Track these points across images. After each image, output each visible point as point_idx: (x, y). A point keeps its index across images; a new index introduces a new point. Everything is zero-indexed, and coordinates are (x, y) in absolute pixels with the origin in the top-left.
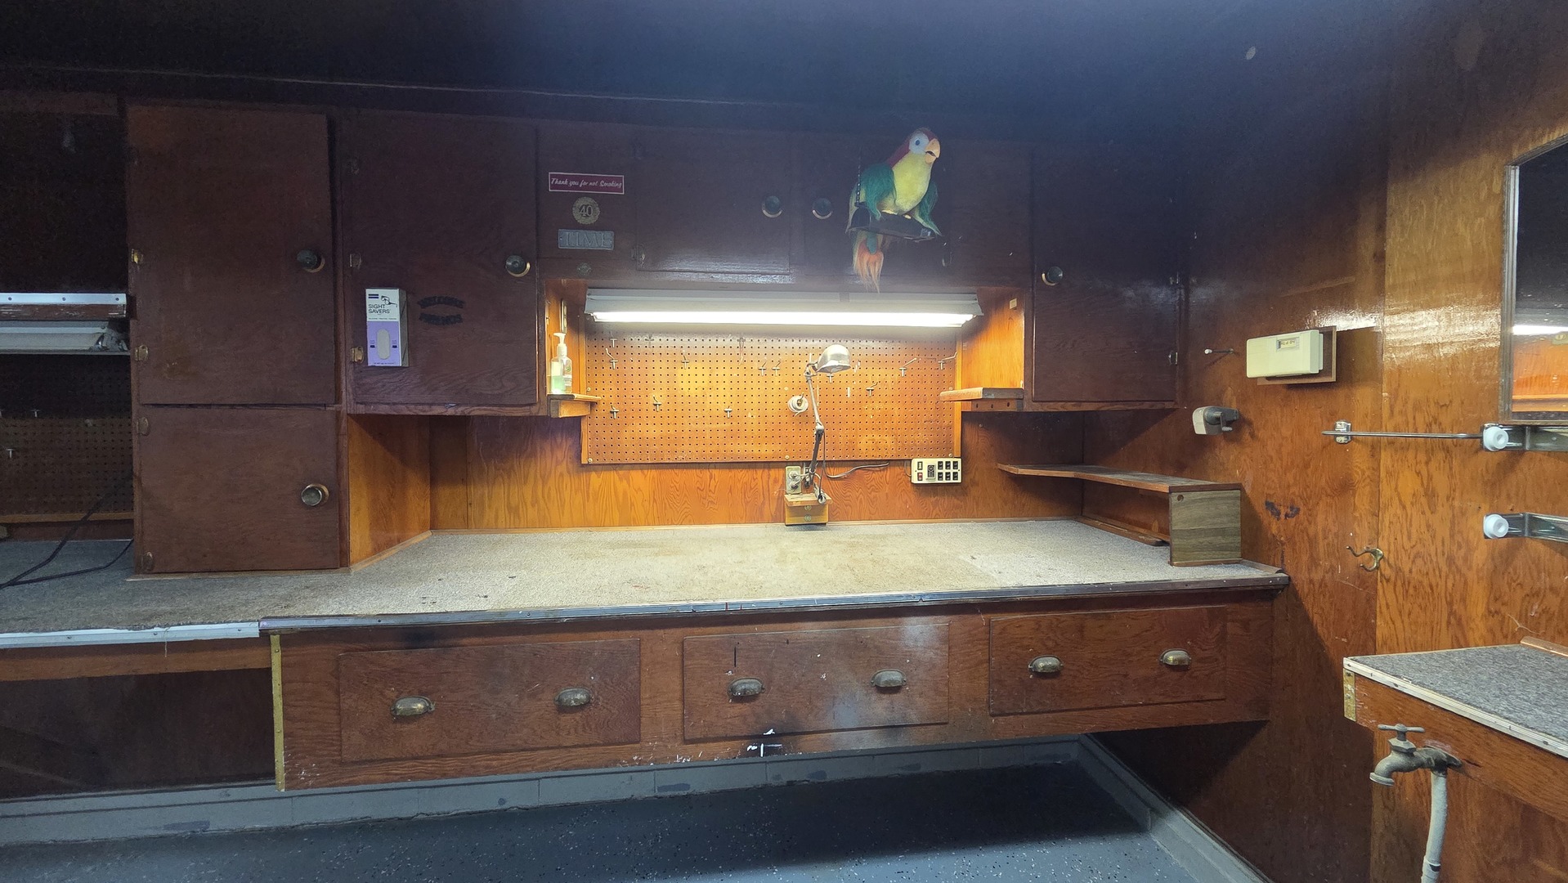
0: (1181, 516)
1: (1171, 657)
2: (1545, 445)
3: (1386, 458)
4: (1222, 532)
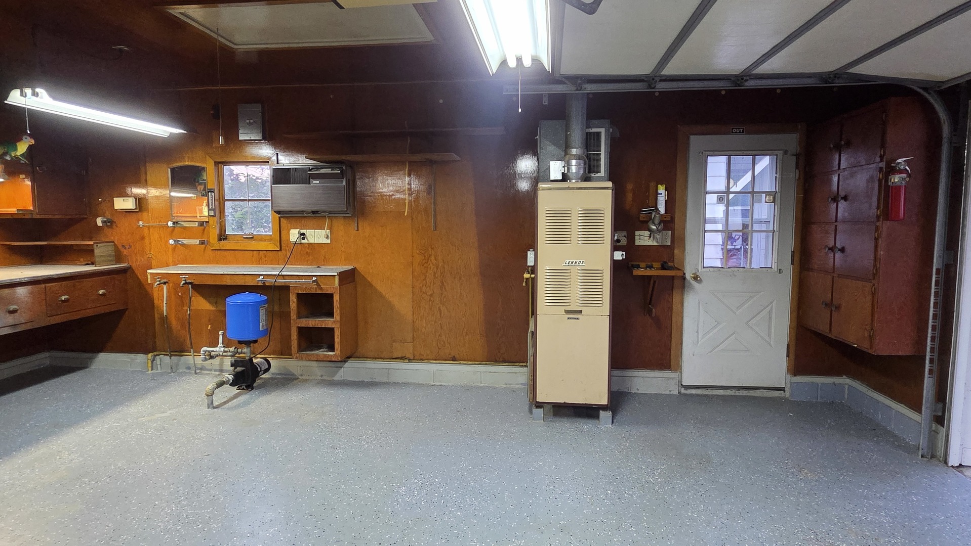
0: (97, 252)
1: (101, 292)
2: (178, 225)
3: (151, 230)
4: (110, 256)
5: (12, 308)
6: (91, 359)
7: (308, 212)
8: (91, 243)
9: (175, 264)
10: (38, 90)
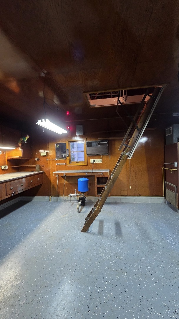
0: (36, 168)
1: (38, 179)
2: (58, 160)
3: (50, 161)
5: (22, 184)
6: (33, 198)
7: (96, 154)
8: (35, 165)
9: (57, 171)
10: (46, 120)
